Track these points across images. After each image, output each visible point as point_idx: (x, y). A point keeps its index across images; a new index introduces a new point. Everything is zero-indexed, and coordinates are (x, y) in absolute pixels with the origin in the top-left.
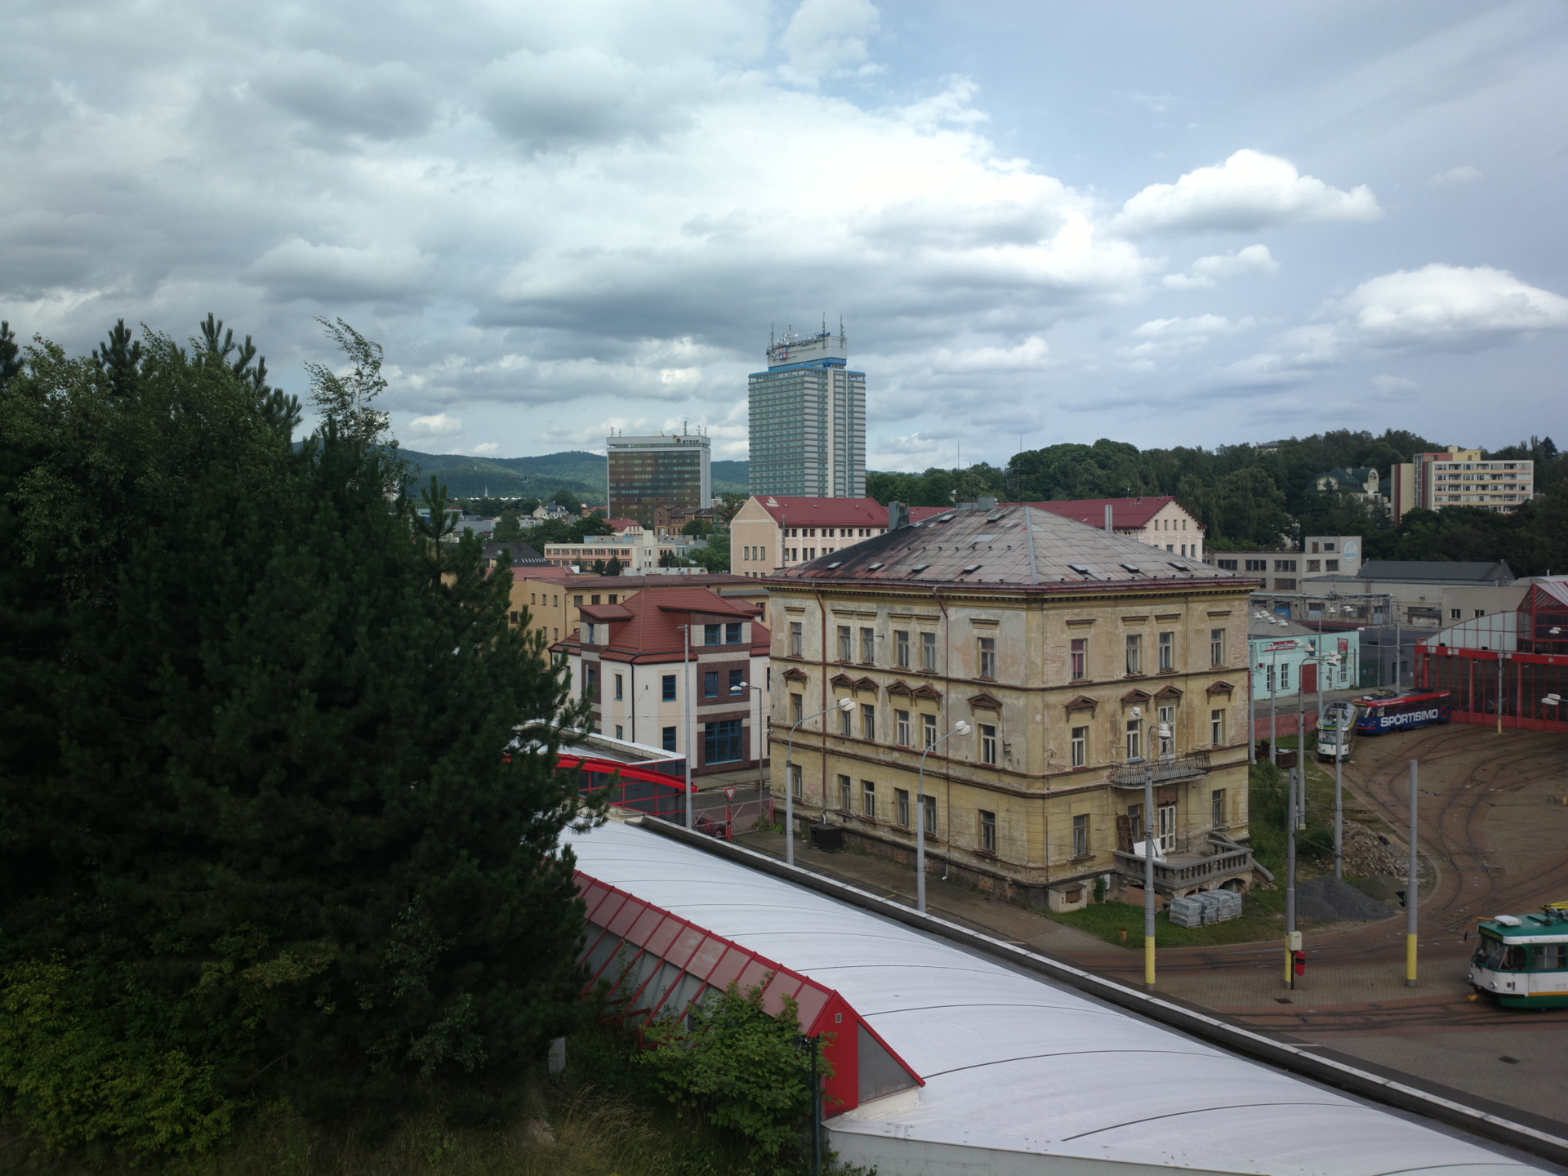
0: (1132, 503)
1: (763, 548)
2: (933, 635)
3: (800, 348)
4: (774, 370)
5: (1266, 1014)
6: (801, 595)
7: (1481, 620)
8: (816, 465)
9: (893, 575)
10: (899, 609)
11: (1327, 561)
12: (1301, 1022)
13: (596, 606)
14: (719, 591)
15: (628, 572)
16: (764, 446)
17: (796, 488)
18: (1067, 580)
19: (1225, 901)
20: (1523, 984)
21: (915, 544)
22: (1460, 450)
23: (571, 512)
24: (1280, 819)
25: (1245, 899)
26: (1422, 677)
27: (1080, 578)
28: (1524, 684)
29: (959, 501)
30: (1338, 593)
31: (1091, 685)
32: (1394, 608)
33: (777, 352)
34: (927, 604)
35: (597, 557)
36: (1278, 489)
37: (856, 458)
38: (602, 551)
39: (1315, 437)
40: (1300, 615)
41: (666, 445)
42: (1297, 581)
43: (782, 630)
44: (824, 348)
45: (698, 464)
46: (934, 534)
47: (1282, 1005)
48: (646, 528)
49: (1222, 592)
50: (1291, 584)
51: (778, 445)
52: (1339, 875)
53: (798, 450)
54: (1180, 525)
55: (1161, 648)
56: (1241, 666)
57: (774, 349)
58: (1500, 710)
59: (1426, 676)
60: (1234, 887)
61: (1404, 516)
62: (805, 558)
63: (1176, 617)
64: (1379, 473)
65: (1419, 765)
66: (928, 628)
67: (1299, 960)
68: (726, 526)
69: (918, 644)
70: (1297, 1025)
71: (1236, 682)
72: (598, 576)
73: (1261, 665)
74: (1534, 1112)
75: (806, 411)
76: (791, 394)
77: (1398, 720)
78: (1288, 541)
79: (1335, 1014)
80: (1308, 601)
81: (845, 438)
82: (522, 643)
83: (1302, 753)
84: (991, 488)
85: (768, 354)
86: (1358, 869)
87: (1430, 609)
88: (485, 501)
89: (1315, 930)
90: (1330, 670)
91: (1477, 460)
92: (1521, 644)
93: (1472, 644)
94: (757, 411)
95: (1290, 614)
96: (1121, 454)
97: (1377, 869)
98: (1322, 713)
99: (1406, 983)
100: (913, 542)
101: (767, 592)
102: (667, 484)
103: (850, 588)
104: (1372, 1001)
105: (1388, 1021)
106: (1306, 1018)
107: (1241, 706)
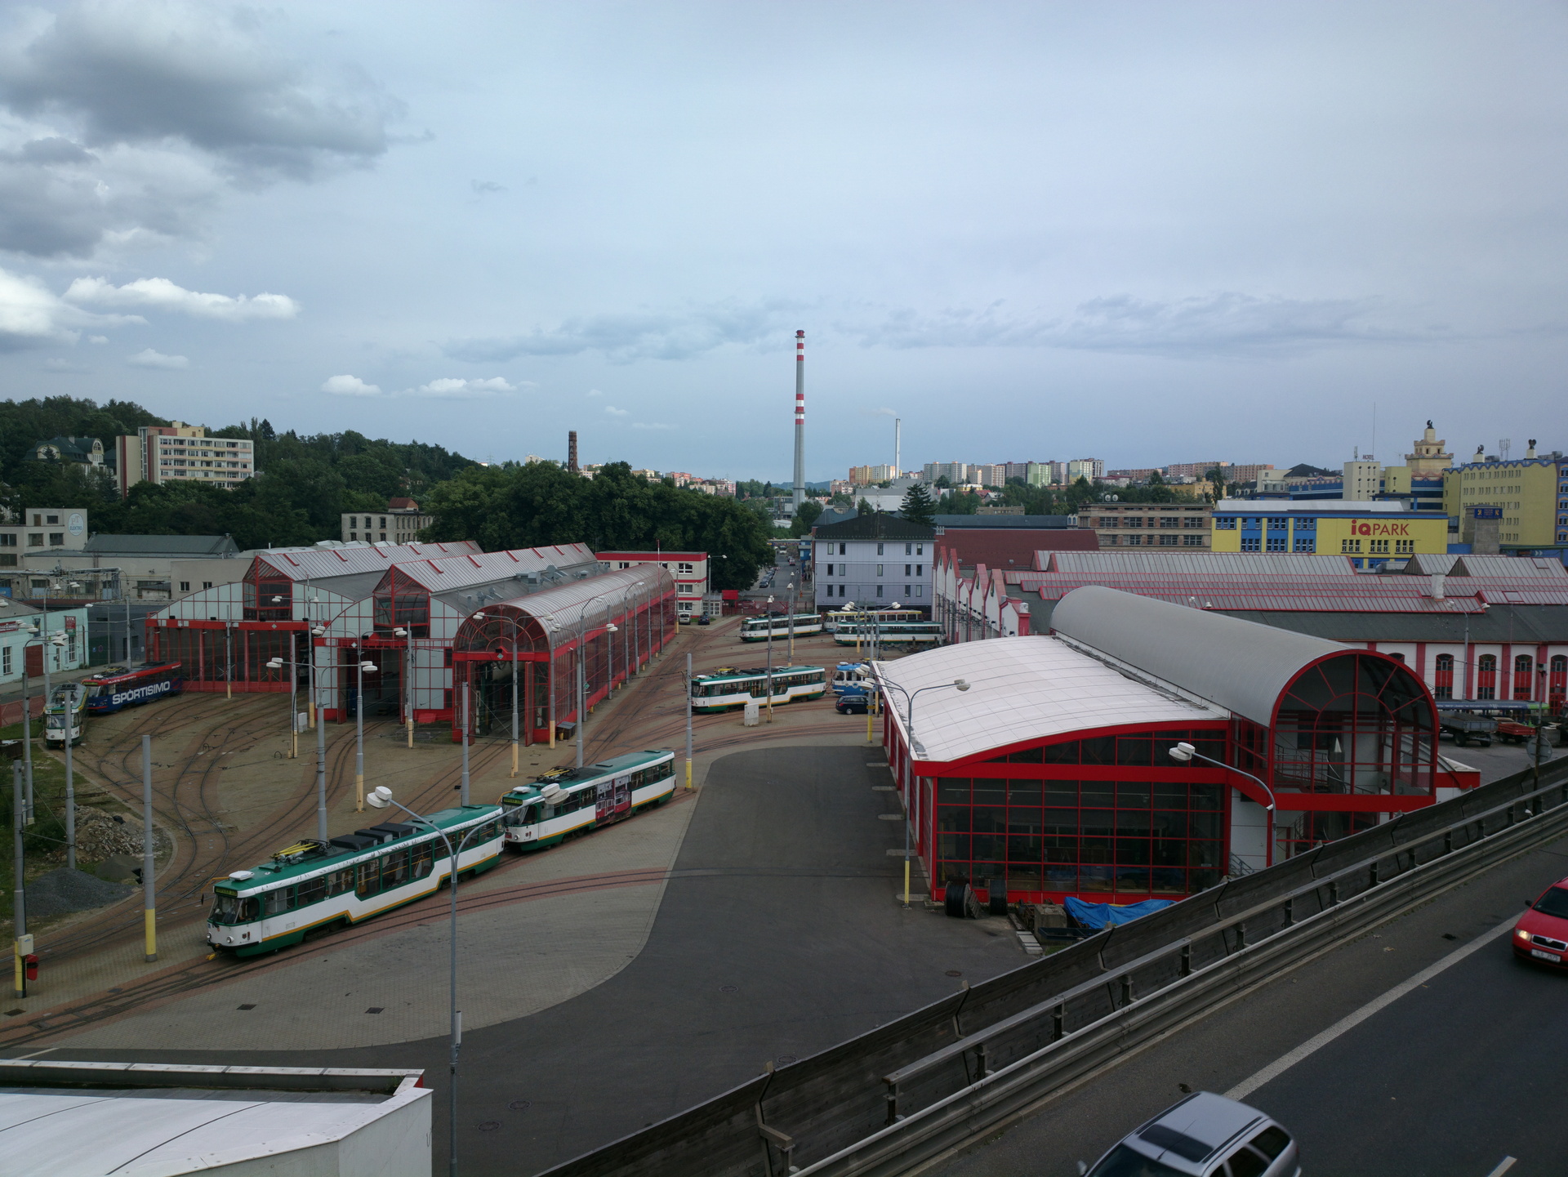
7: (209, 591)
11: (51, 535)
12: (37, 1030)
20: (258, 932)
22: (184, 425)
24: (6, 817)
26: (154, 651)
28: (250, 651)
30: (63, 568)
32: (123, 583)
39: (33, 401)
40: (23, 593)
42: (18, 557)
47: (14, 1017)
50: (11, 560)
52: (72, 865)
58: (229, 677)
59: (157, 649)
61: (130, 489)
64: (104, 445)
65: (151, 740)
67: (31, 966)
70: (31, 1034)
74: (270, 1049)
77: (130, 696)
78: (7, 513)
79: (71, 1011)
80: (31, 578)
83: (28, 741)
86: (93, 855)
87: (159, 583)
89: (48, 928)
90: (58, 650)
91: (200, 437)
92: (247, 613)
93: (201, 614)
95: (11, 593)
97: (112, 851)
98: (49, 697)
99: (147, 959)
104: (112, 986)
105: (127, 1004)
106: (41, 1023)
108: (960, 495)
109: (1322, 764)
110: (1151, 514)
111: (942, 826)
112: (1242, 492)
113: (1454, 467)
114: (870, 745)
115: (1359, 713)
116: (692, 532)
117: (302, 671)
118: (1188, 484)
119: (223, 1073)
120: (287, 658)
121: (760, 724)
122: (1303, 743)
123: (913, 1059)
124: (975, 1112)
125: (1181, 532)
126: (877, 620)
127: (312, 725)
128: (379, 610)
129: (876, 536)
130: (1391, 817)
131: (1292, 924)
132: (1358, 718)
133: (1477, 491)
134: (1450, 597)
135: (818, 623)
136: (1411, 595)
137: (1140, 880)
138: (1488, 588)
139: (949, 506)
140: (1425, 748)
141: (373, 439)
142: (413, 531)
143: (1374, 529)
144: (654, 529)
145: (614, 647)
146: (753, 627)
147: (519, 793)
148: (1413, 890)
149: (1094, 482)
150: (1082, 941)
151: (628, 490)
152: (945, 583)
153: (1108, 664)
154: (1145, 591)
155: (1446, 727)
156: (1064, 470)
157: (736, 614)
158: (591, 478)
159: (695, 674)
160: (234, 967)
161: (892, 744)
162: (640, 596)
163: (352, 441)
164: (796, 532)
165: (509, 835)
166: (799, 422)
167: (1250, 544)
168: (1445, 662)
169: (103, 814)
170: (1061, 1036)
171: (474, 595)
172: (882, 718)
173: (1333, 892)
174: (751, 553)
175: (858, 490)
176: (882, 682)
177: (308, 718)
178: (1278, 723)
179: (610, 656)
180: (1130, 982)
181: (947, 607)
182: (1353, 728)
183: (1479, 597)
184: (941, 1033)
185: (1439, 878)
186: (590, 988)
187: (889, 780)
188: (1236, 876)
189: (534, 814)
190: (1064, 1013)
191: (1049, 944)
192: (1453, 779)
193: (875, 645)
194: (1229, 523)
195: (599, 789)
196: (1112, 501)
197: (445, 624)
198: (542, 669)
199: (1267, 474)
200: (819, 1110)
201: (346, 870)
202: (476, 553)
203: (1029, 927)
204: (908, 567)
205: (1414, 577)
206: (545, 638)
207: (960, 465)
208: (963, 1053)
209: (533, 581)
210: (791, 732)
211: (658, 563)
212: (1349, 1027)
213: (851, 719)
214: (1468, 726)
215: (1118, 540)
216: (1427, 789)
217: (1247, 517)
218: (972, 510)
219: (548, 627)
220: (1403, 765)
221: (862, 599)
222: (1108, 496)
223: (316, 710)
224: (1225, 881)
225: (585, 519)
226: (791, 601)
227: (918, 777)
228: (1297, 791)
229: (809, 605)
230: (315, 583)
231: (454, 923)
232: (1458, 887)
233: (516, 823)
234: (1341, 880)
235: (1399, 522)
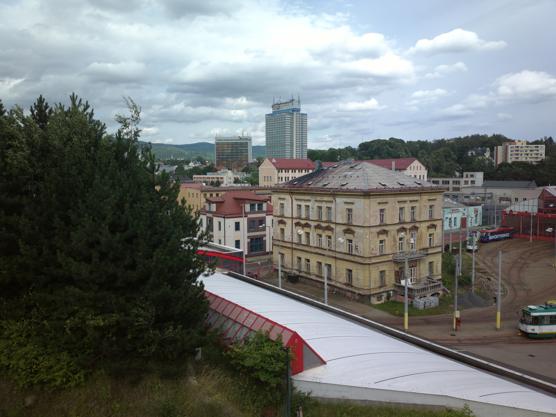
0: (402, 160)
1: (270, 177)
2: (331, 207)
3: (284, 105)
4: (274, 113)
5: (446, 340)
6: (284, 193)
7: (525, 202)
8: (289, 147)
9: (316, 186)
10: (319, 198)
11: (471, 181)
12: (459, 343)
13: (211, 198)
14: (255, 192)
15: (223, 185)
16: (271, 140)
17: (282, 155)
18: (378, 188)
19: (433, 300)
20: (538, 329)
21: (325, 175)
22: (519, 141)
23: (202, 164)
24: (453, 272)
25: (440, 300)
26: (504, 222)
27: (383, 187)
28: (540, 224)
29: (340, 160)
30: (475, 192)
31: (386, 225)
32: (495, 198)
33: (276, 106)
34: (328, 197)
35: (211, 180)
36: (455, 155)
37: (304, 144)
38: (214, 178)
39: (468, 136)
40: (461, 200)
41: (236, 140)
42: (460, 188)
43: (277, 206)
44: (292, 105)
45: (248, 147)
46: (331, 172)
47: (453, 337)
48: (229, 169)
49: (433, 192)
50: (458, 189)
51: (276, 140)
52: (473, 291)
53: (283, 142)
54: (419, 168)
55: (411, 212)
56: (440, 218)
57: (274, 105)
58: (531, 234)
59: (505, 221)
60: (436, 295)
61: (499, 165)
62: (285, 180)
63: (417, 201)
64: (490, 149)
65: (502, 253)
66: (329, 205)
67: (459, 321)
68: (257, 169)
69: (325, 211)
70: (457, 344)
71: (438, 224)
72: (212, 187)
73: (447, 218)
74: (540, 374)
75: (286, 127)
76: (281, 121)
77: (495, 237)
78: (457, 174)
79: (471, 340)
80: (464, 195)
81: (300, 137)
82: (184, 209)
83: (461, 249)
84: (352, 155)
85: (272, 107)
86: (480, 289)
87: (507, 198)
88: (172, 160)
89: (464, 310)
90: (471, 219)
91: (525, 145)
92: (539, 210)
93: (522, 210)
94: (269, 127)
95: (457, 200)
96: (398, 143)
97: (486, 289)
98: (468, 235)
99: (496, 329)
100: (324, 174)
101: (272, 192)
102: (236, 154)
103: (302, 191)
104: (484, 335)
105: (489, 342)
106: (461, 341)
107: (439, 233)
119: (521, 376)
120: (554, 228)
160: (528, 340)
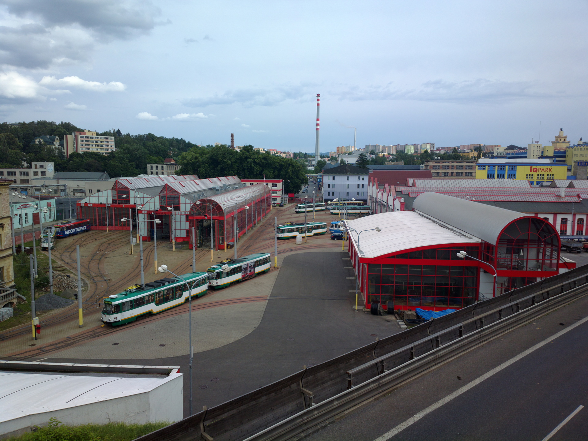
5: (26, 352)
7: (99, 193)
11: (41, 172)
12: (40, 351)
19: (6, 312)
20: (120, 317)
22: (89, 131)
24: (28, 275)
25: (14, 309)
28: (115, 215)
30: (46, 184)
32: (68, 190)
36: (20, 142)
39: (33, 122)
40: (31, 193)
42: (29, 180)
47: (33, 347)
52: (52, 292)
56: (7, 215)
58: (107, 224)
59: (81, 214)
60: (10, 305)
61: (70, 155)
64: (59, 138)
65: (80, 247)
67: (38, 328)
70: (39, 353)
71: (5, 222)
73: (16, 215)
74: (124, 359)
77: (72, 231)
78: (25, 164)
79: (53, 345)
80: (34, 188)
83: (35, 248)
86: (60, 289)
87: (81, 190)
89: (44, 315)
90: (45, 214)
91: (95, 135)
92: (114, 201)
93: (97, 202)
95: (27, 193)
97: (66, 288)
98: (42, 232)
99: (79, 327)
104: (67, 336)
105: (73, 342)
106: (42, 349)
107: (8, 232)
108: (379, 157)
109: (516, 259)
110: (453, 164)
111: (370, 281)
112: (488, 156)
113: (571, 146)
114: (343, 252)
115: (530, 240)
116: (277, 172)
117: (134, 223)
118: (467, 152)
119: (108, 367)
120: (128, 218)
121: (302, 244)
122: (508, 251)
123: (358, 366)
124: (381, 385)
125: (464, 171)
126: (347, 205)
127: (138, 242)
128: (161, 200)
129: (347, 173)
130: (541, 279)
131: (501, 319)
132: (530, 242)
133: (579, 155)
134: (567, 196)
135: (324, 206)
136: (552, 195)
137: (444, 302)
138: (582, 193)
139: (375, 161)
140: (555, 254)
141: (158, 136)
142: (174, 171)
143: (539, 170)
144: (262, 170)
145: (248, 215)
146: (300, 208)
147: (214, 268)
148: (549, 306)
149: (431, 152)
150: (422, 324)
151: (253, 156)
152: (373, 191)
153: (434, 222)
154: (450, 194)
155: (564, 246)
156: (419, 148)
157: (293, 202)
158: (239, 151)
159: (278, 225)
160: (111, 329)
161: (352, 251)
162: (257, 196)
163: (151, 137)
164: (316, 172)
165: (210, 283)
166: (317, 129)
167: (490, 176)
168: (564, 221)
169: (63, 274)
170: (413, 358)
171: (196, 195)
172: (348, 242)
173: (518, 307)
174: (299, 179)
175: (340, 156)
176: (348, 228)
177: (137, 240)
178: (499, 244)
179: (246, 218)
180: (439, 339)
181: (373, 200)
182: (528, 246)
183: (578, 196)
184: (368, 356)
185: (558, 302)
186: (240, 338)
187: (351, 265)
188: (481, 301)
189: (219, 276)
190: (414, 350)
191: (410, 325)
192: (566, 265)
193: (345, 214)
194: (483, 167)
195: (243, 267)
196: (438, 159)
197: (186, 206)
198: (221, 222)
199: (498, 149)
200: (323, 383)
201: (151, 295)
202: (197, 179)
203: (402, 319)
204: (358, 185)
205: (554, 189)
206: (223, 211)
207: (379, 146)
208: (376, 364)
209: (218, 190)
210: (313, 246)
211: (264, 183)
212: (522, 357)
213: (336, 242)
214: (572, 245)
215: (440, 174)
216: (555, 269)
217: (490, 165)
218: (383, 163)
219: (223, 207)
220: (547, 260)
221: (341, 197)
222: (436, 157)
223: (139, 237)
224: (476, 302)
225: (238, 166)
226: (314, 198)
227: (361, 264)
228: (505, 269)
229: (321, 199)
230: (138, 190)
231: (190, 314)
232: (566, 305)
233: (213, 279)
234: (521, 303)
235: (549, 167)
